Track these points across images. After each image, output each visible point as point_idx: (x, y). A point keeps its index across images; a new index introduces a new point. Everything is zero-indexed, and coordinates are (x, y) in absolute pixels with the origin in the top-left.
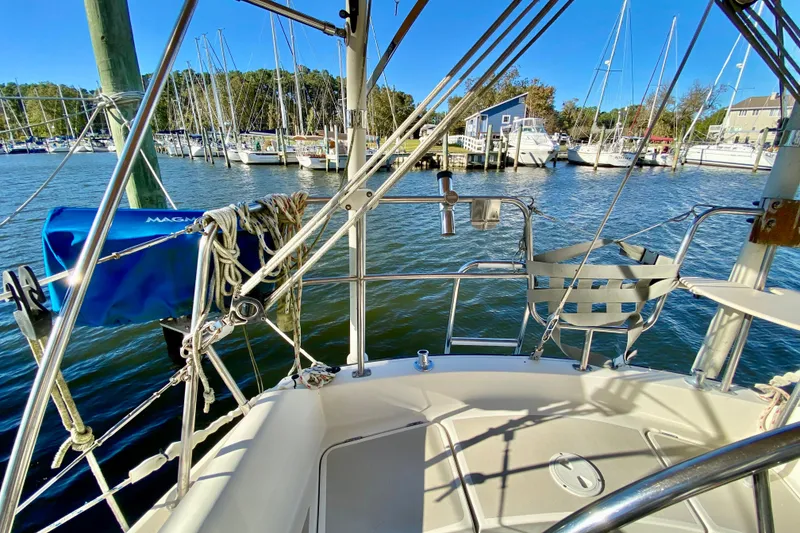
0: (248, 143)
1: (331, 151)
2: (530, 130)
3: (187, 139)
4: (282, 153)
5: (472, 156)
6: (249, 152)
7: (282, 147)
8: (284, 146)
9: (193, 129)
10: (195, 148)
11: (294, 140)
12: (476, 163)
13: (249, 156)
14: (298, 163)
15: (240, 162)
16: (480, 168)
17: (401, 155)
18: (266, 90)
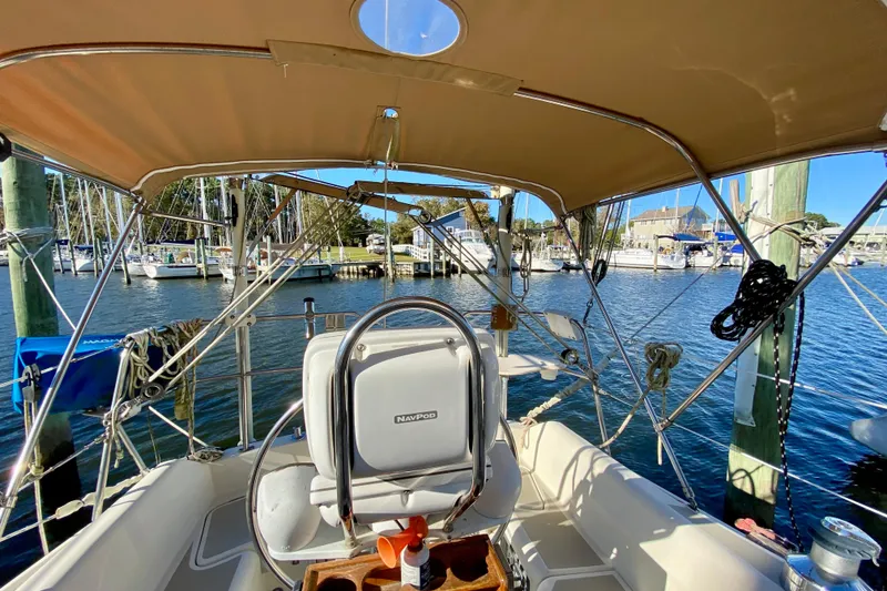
0: (158, 255)
1: (263, 262)
2: (471, 240)
3: (72, 251)
4: (201, 266)
5: (418, 264)
6: (159, 265)
7: (202, 259)
8: (205, 257)
9: (81, 239)
10: (82, 261)
11: (219, 251)
12: (422, 271)
13: (158, 269)
14: (221, 275)
15: (145, 276)
16: (428, 275)
17: (345, 265)
18: (187, 195)
